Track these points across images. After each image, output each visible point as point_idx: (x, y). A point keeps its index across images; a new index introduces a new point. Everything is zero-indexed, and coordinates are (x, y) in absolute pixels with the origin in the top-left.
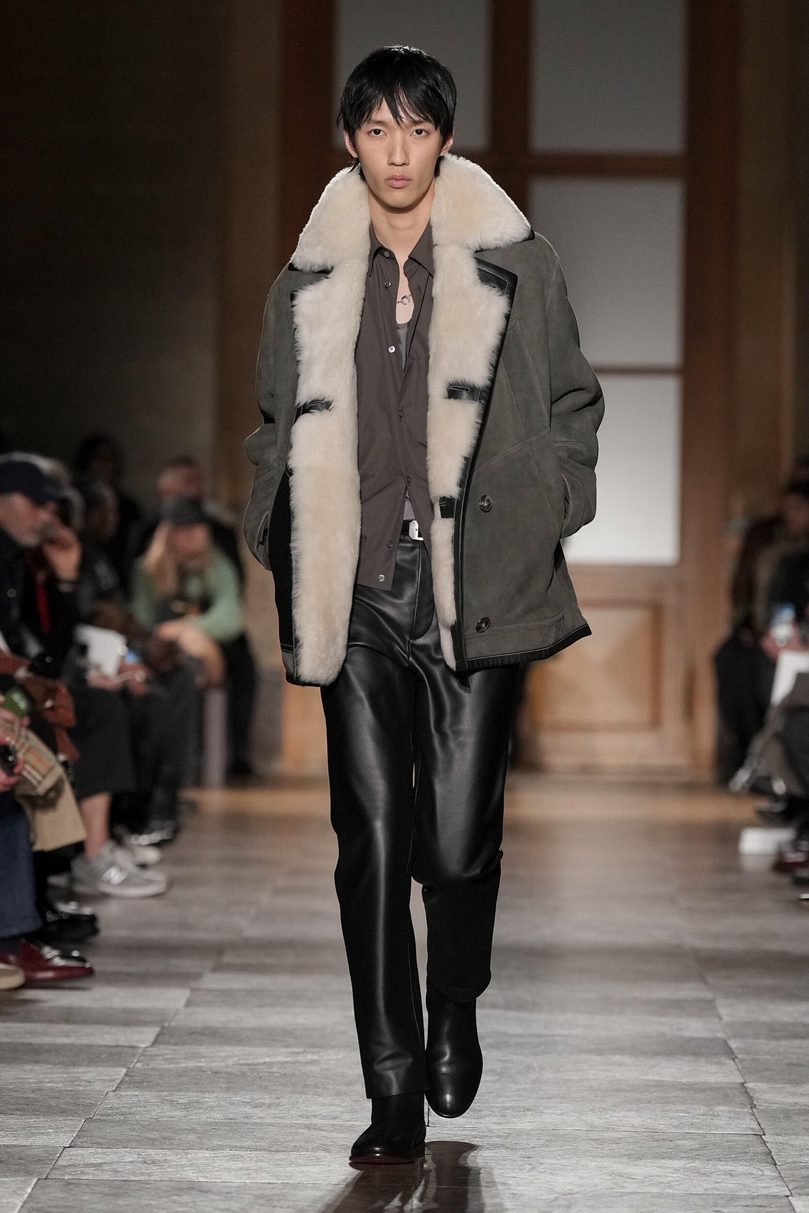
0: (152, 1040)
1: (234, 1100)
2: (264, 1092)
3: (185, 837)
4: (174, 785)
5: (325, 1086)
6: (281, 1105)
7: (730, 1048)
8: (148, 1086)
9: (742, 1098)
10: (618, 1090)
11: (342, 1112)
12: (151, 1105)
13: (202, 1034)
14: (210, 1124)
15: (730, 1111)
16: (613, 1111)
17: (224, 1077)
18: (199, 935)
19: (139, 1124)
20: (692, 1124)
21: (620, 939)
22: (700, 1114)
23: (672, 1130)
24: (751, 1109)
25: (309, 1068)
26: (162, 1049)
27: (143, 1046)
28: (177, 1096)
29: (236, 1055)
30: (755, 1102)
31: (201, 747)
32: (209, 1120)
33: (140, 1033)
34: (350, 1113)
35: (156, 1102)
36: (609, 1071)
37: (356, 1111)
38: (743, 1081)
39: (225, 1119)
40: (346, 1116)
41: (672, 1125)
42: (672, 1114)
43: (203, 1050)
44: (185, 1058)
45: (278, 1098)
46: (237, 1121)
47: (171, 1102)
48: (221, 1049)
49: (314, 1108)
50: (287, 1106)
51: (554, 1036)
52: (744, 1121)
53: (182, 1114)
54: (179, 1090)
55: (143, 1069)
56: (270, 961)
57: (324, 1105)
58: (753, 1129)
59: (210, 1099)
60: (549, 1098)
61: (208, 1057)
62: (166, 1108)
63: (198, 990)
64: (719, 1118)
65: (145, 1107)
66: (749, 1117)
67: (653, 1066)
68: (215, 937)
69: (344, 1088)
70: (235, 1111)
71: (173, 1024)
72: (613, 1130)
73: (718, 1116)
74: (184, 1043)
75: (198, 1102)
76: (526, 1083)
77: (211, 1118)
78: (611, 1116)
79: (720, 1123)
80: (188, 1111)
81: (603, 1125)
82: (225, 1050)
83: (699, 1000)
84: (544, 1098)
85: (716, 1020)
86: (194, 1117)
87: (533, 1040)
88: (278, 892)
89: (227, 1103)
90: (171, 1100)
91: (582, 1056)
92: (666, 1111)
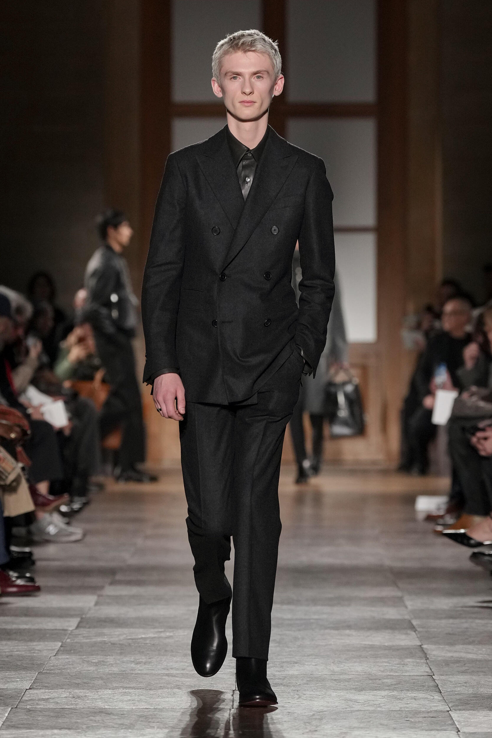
0: (76, 625)
1: (124, 660)
2: (142, 655)
3: (93, 505)
6: (152, 663)
7: (412, 624)
8: (74, 653)
9: (421, 654)
10: (348, 651)
11: (188, 666)
12: (76, 664)
13: (105, 621)
14: (111, 674)
15: (414, 662)
16: (346, 663)
17: (118, 646)
18: (102, 564)
19: (69, 675)
20: (392, 670)
21: (347, 562)
22: (396, 664)
23: (379, 674)
24: (426, 660)
25: (167, 641)
26: (82, 631)
27: (71, 629)
28: (91, 658)
29: (125, 634)
30: (428, 656)
32: (110, 672)
33: (69, 621)
35: (79, 662)
36: (342, 639)
38: (420, 644)
39: (120, 671)
41: (380, 670)
42: (380, 664)
43: (106, 631)
44: (96, 636)
45: (150, 658)
46: (127, 672)
48: (116, 630)
49: (171, 664)
50: (156, 663)
51: (310, 619)
52: (422, 667)
53: (95, 668)
54: (92, 655)
55: (71, 642)
56: (143, 578)
57: (177, 662)
58: (427, 672)
59: (110, 659)
60: (308, 656)
61: (110, 635)
62: (85, 665)
63: (102, 596)
64: (407, 666)
65: (73, 665)
66: (425, 665)
67: (369, 636)
68: (110, 564)
70: (125, 667)
71: (88, 616)
72: (346, 674)
73: (407, 665)
74: (95, 627)
75: (103, 662)
76: (294, 647)
77: (111, 670)
78: (344, 666)
79: (408, 669)
80: (98, 667)
81: (340, 671)
82: (119, 631)
83: (394, 597)
84: (305, 656)
85: (404, 609)
86: (102, 671)
87: (298, 622)
88: (147, 537)
89: (120, 662)
90: (88, 661)
91: (327, 631)
92: (376, 662)
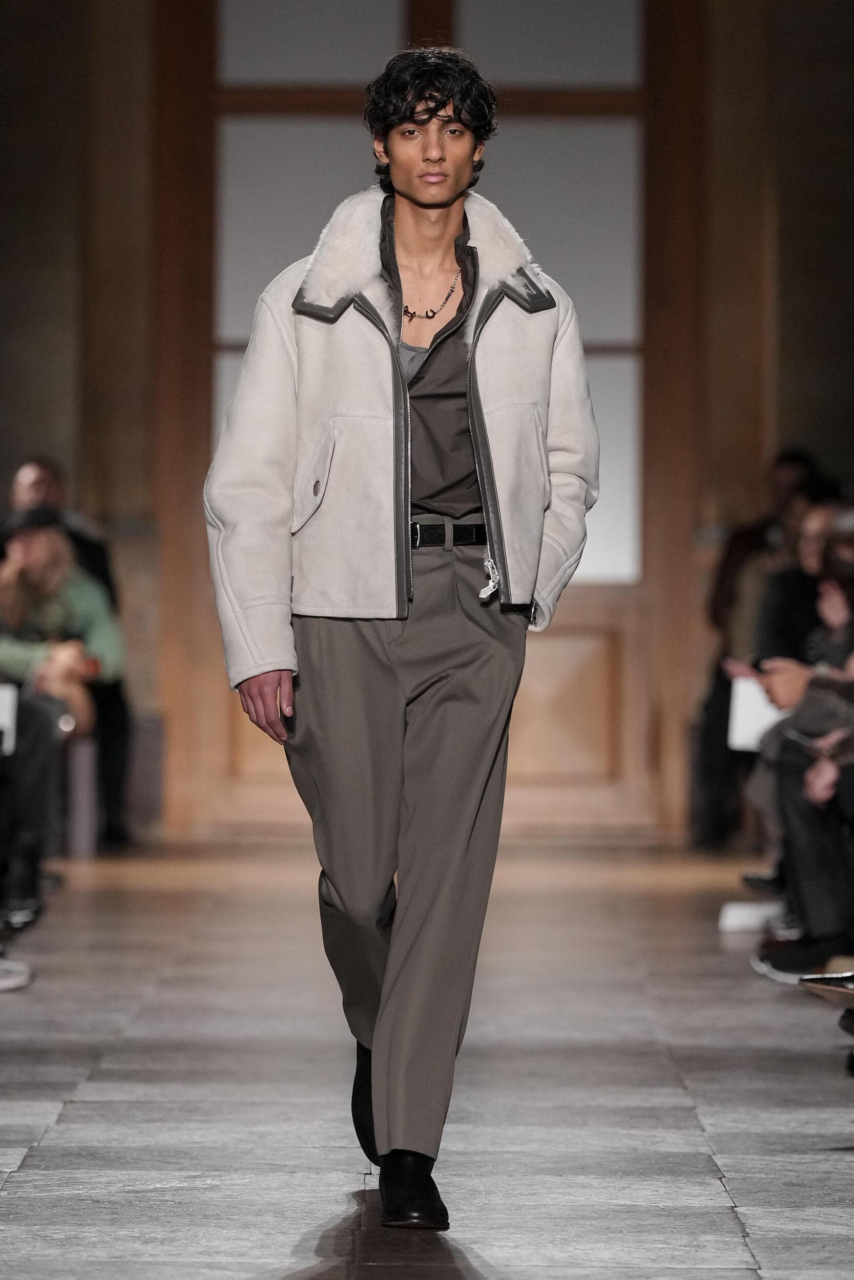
0: (19, 1163)
1: (120, 1235)
2: (156, 1225)
3: (50, 918)
4: (34, 856)
5: (229, 1217)
6: (176, 1240)
7: (717, 1165)
8: (15, 1219)
9: (732, 1225)
10: (583, 1218)
11: (251, 1248)
12: (20, 1241)
13: (79, 1155)
14: (92, 1263)
15: (718, 1241)
16: (578, 1242)
17: (108, 1206)
18: (71, 1037)
19: (6, 1264)
20: (673, 1257)
21: (578, 1036)
22: (683, 1244)
23: (648, 1265)
24: (743, 1238)
25: (209, 1195)
26: (30, 1175)
27: (9, 1171)
28: (51, 1230)
29: (120, 1181)
30: (747, 1230)
31: (65, 810)
32: (90, 1259)
33: (4, 1155)
34: (260, 1248)
35: (26, 1238)
36: (570, 1194)
37: (268, 1247)
38: (734, 1205)
39: (111, 1258)
40: (256, 1252)
41: (648, 1258)
42: (652, 1246)
43: (80, 1174)
44: (59, 1185)
45: (173, 1232)
46: (124, 1260)
47: (44, 1238)
48: (102, 1173)
49: (217, 1243)
50: (184, 1241)
51: (504, 1153)
52: (735, 1253)
53: (58, 1251)
54: (53, 1223)
55: (9, 1198)
56: (157, 1066)
57: (228, 1239)
58: (747, 1262)
59: (91, 1233)
60: (499, 1228)
61: (88, 1183)
62: (38, 1245)
63: (72, 1102)
64: (705, 1249)
65: (13, 1244)
66: (741, 1248)
67: (624, 1188)
68: (89, 1038)
69: (252, 1218)
70: (122, 1248)
71: (43, 1144)
72: (578, 1265)
73: (704, 1247)
74: (58, 1167)
75: (77, 1238)
76: (471, 1211)
77: (93, 1256)
78: (576, 1249)
79: (706, 1255)
80: (65, 1249)
81: (566, 1259)
82: (111, 1174)
83: (676, 1108)
84: (493, 1228)
85: (700, 1133)
86: (72, 1256)
87: (476, 1158)
88: (164, 983)
89: (111, 1238)
90: (44, 1235)
91: (537, 1177)
92: (641, 1242)
